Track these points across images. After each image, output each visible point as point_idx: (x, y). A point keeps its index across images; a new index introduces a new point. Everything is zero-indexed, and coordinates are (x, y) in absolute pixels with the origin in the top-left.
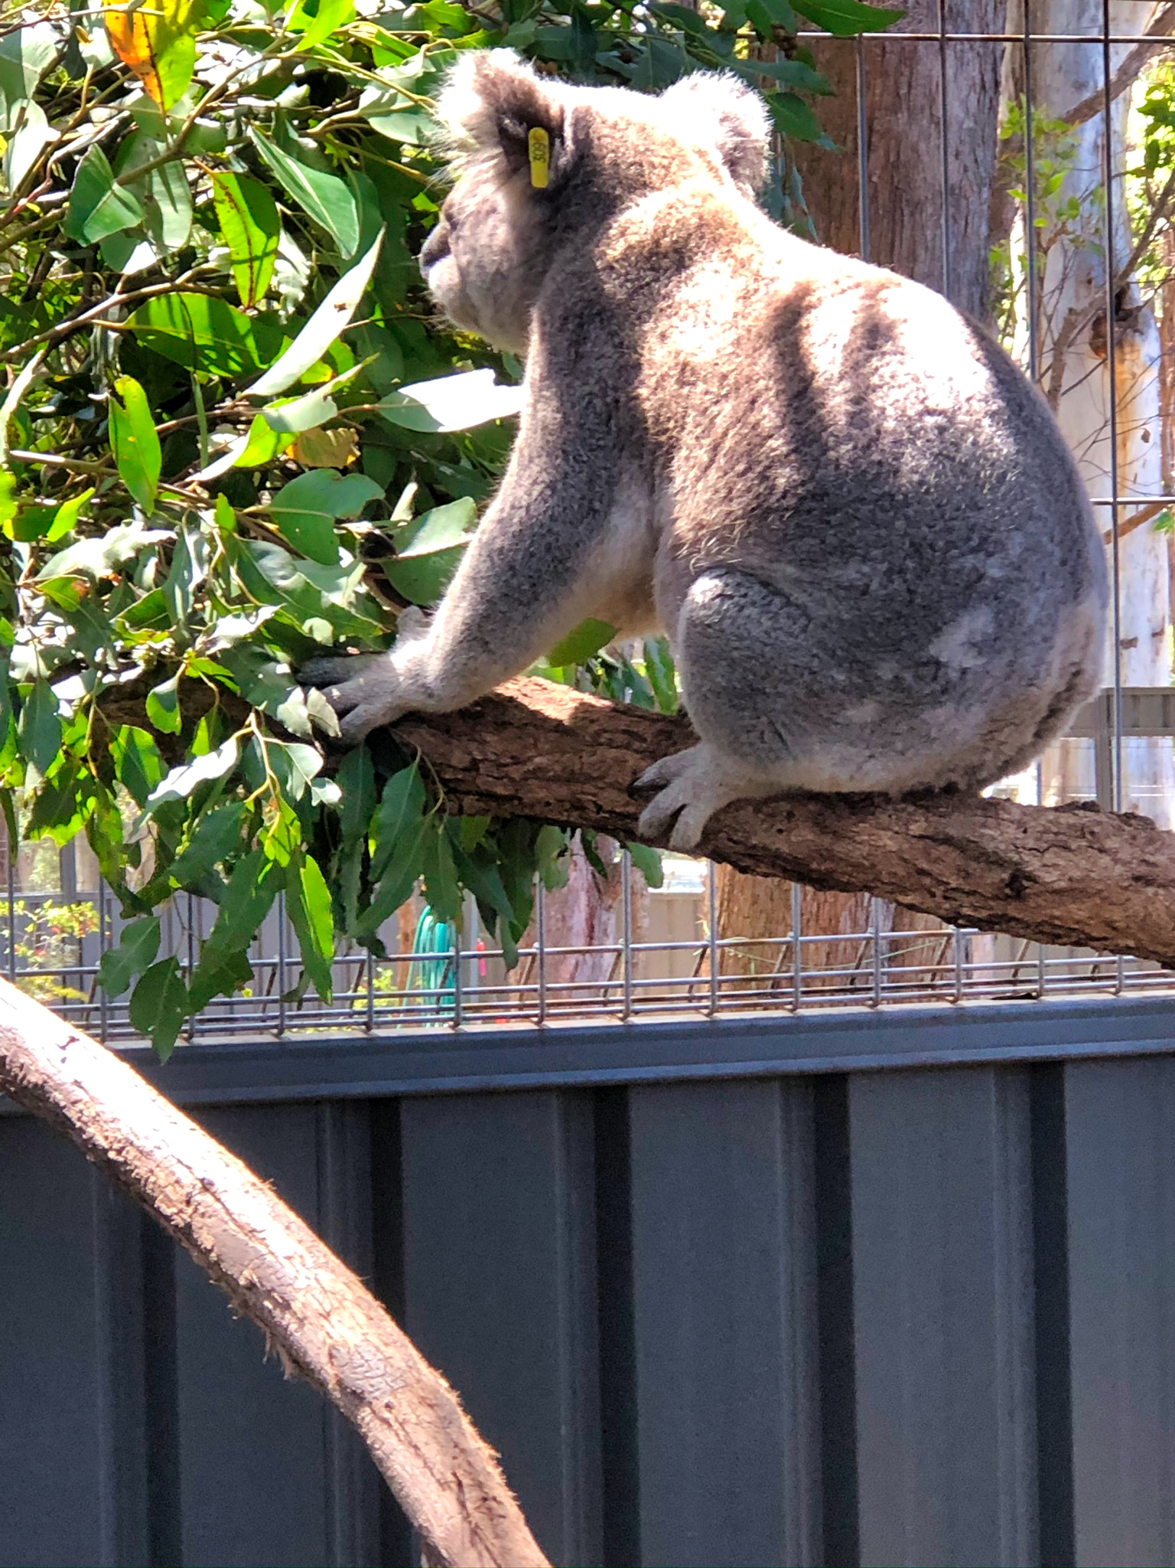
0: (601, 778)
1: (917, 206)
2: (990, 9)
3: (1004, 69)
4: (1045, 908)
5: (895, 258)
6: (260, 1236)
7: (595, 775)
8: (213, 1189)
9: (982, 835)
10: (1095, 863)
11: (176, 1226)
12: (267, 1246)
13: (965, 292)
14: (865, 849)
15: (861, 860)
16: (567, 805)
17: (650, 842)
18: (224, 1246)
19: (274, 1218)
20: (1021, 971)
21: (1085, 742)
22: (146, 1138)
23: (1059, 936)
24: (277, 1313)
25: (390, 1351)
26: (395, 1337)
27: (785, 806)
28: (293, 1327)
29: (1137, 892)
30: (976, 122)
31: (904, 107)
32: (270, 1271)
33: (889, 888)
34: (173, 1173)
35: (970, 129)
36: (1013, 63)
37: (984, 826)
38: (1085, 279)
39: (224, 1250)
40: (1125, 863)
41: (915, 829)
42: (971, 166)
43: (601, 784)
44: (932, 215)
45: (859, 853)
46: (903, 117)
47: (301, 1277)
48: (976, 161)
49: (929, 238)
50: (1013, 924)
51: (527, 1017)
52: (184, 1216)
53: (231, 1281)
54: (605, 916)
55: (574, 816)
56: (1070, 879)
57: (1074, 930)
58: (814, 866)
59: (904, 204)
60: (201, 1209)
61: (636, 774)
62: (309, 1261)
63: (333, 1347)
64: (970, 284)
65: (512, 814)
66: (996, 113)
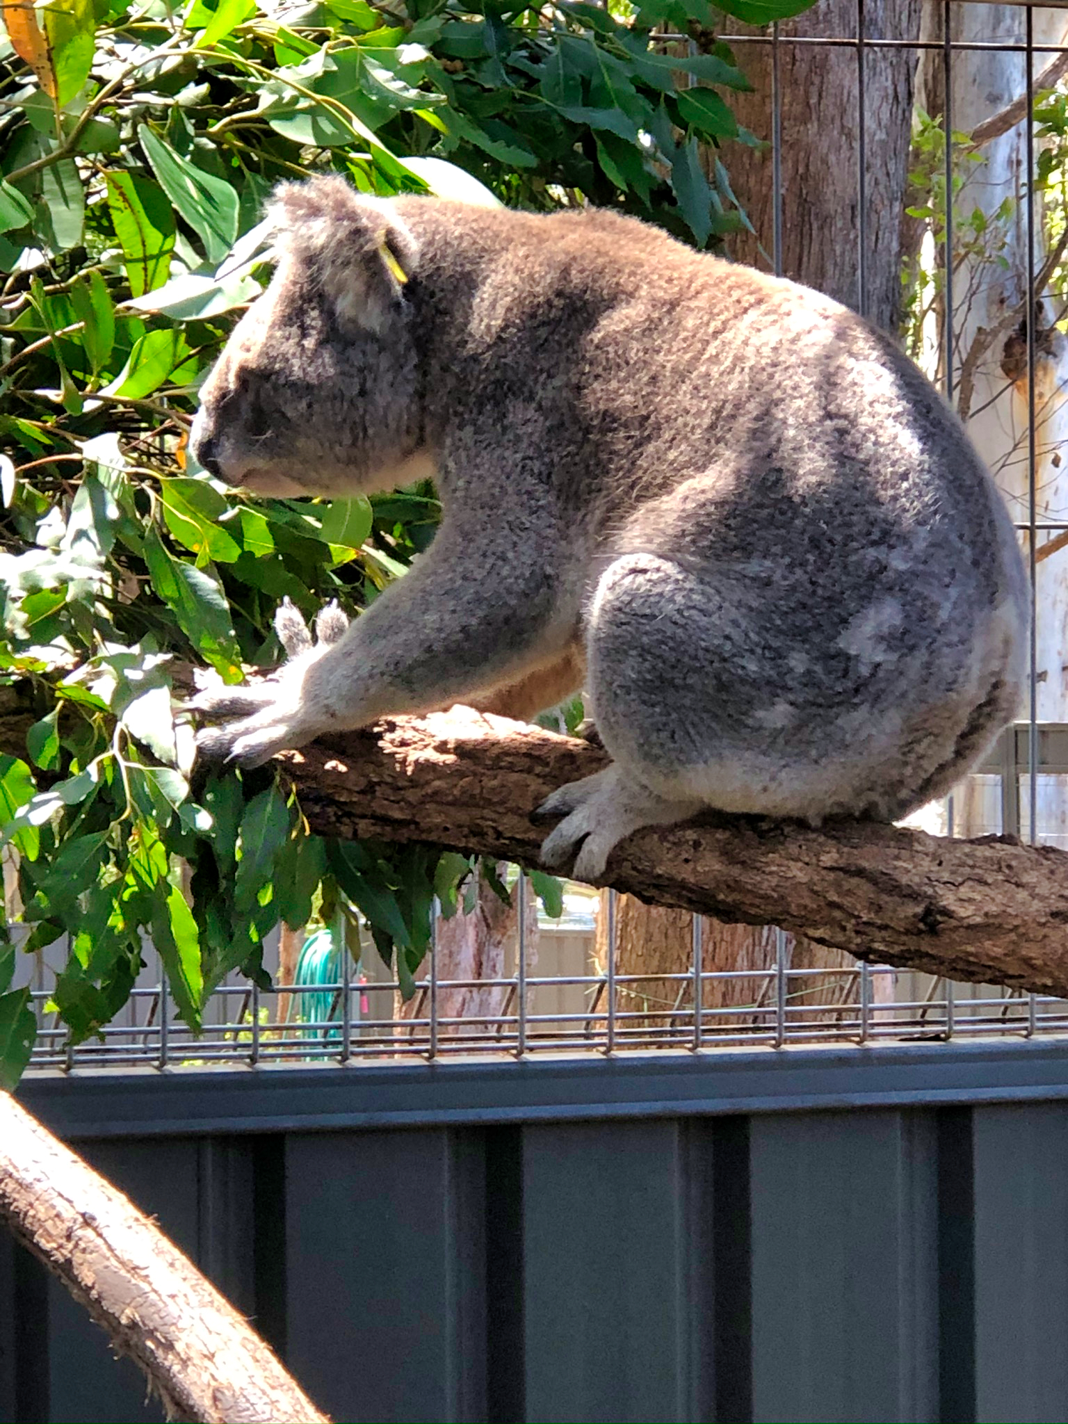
0: (502, 803)
1: (826, 221)
2: (904, 17)
3: (918, 80)
4: (960, 944)
5: (803, 273)
6: (143, 1273)
7: (495, 799)
8: (95, 1224)
9: (896, 868)
10: (1012, 898)
11: (56, 1262)
12: (150, 1284)
13: (874, 310)
14: (774, 881)
15: (769, 892)
16: (466, 831)
17: (551, 870)
18: (104, 1283)
19: (157, 1254)
20: (929, 1011)
21: (993, 779)
22: (26, 1170)
23: (973, 974)
24: (160, 1353)
25: (275, 1394)
26: (282, 1381)
27: (691, 835)
28: (176, 1368)
29: (1055, 928)
30: (887, 134)
31: (814, 117)
32: (152, 1310)
33: (798, 922)
34: (53, 1207)
35: (881, 141)
36: (926, 74)
37: (897, 858)
38: (997, 298)
39: (105, 1287)
40: (1043, 898)
41: (828, 859)
42: (883, 179)
43: (501, 810)
44: (841, 229)
45: (767, 884)
46: (813, 128)
47: (185, 1316)
48: (888, 174)
49: (838, 253)
50: (925, 960)
51: (417, 1052)
52: (65, 1252)
53: (113, 1319)
54: (493, 953)
55: (473, 842)
56: (986, 914)
57: (990, 967)
58: (721, 897)
59: (812, 217)
60: (82, 1245)
61: (539, 798)
62: (193, 1299)
63: (216, 1390)
64: (880, 301)
65: (409, 839)
66: (909, 126)
